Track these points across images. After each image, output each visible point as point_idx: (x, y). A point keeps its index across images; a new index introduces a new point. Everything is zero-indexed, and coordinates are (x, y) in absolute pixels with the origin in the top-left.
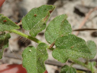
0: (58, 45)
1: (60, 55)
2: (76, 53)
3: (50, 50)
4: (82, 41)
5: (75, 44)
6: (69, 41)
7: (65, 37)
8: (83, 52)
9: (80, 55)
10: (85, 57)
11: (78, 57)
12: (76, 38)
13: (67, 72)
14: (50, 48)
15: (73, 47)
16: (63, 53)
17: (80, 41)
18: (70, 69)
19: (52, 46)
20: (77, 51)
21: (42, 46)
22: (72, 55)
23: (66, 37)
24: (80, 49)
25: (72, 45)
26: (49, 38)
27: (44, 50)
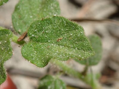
0: (33, 35)
1: (37, 53)
2: (66, 49)
3: (19, 45)
4: (78, 29)
5: (64, 34)
6: (54, 29)
7: (46, 20)
8: (78, 49)
9: (72, 54)
10: (83, 58)
11: (68, 57)
12: (67, 23)
13: (49, 87)
14: (19, 40)
15: (60, 40)
16: (41, 49)
17: (75, 29)
18: (55, 82)
19: (22, 38)
20: (67, 46)
21: (2, 34)
22: (59, 54)
23: (49, 21)
24: (72, 43)
25: (59, 36)
26: (19, 23)
27: (6, 42)
